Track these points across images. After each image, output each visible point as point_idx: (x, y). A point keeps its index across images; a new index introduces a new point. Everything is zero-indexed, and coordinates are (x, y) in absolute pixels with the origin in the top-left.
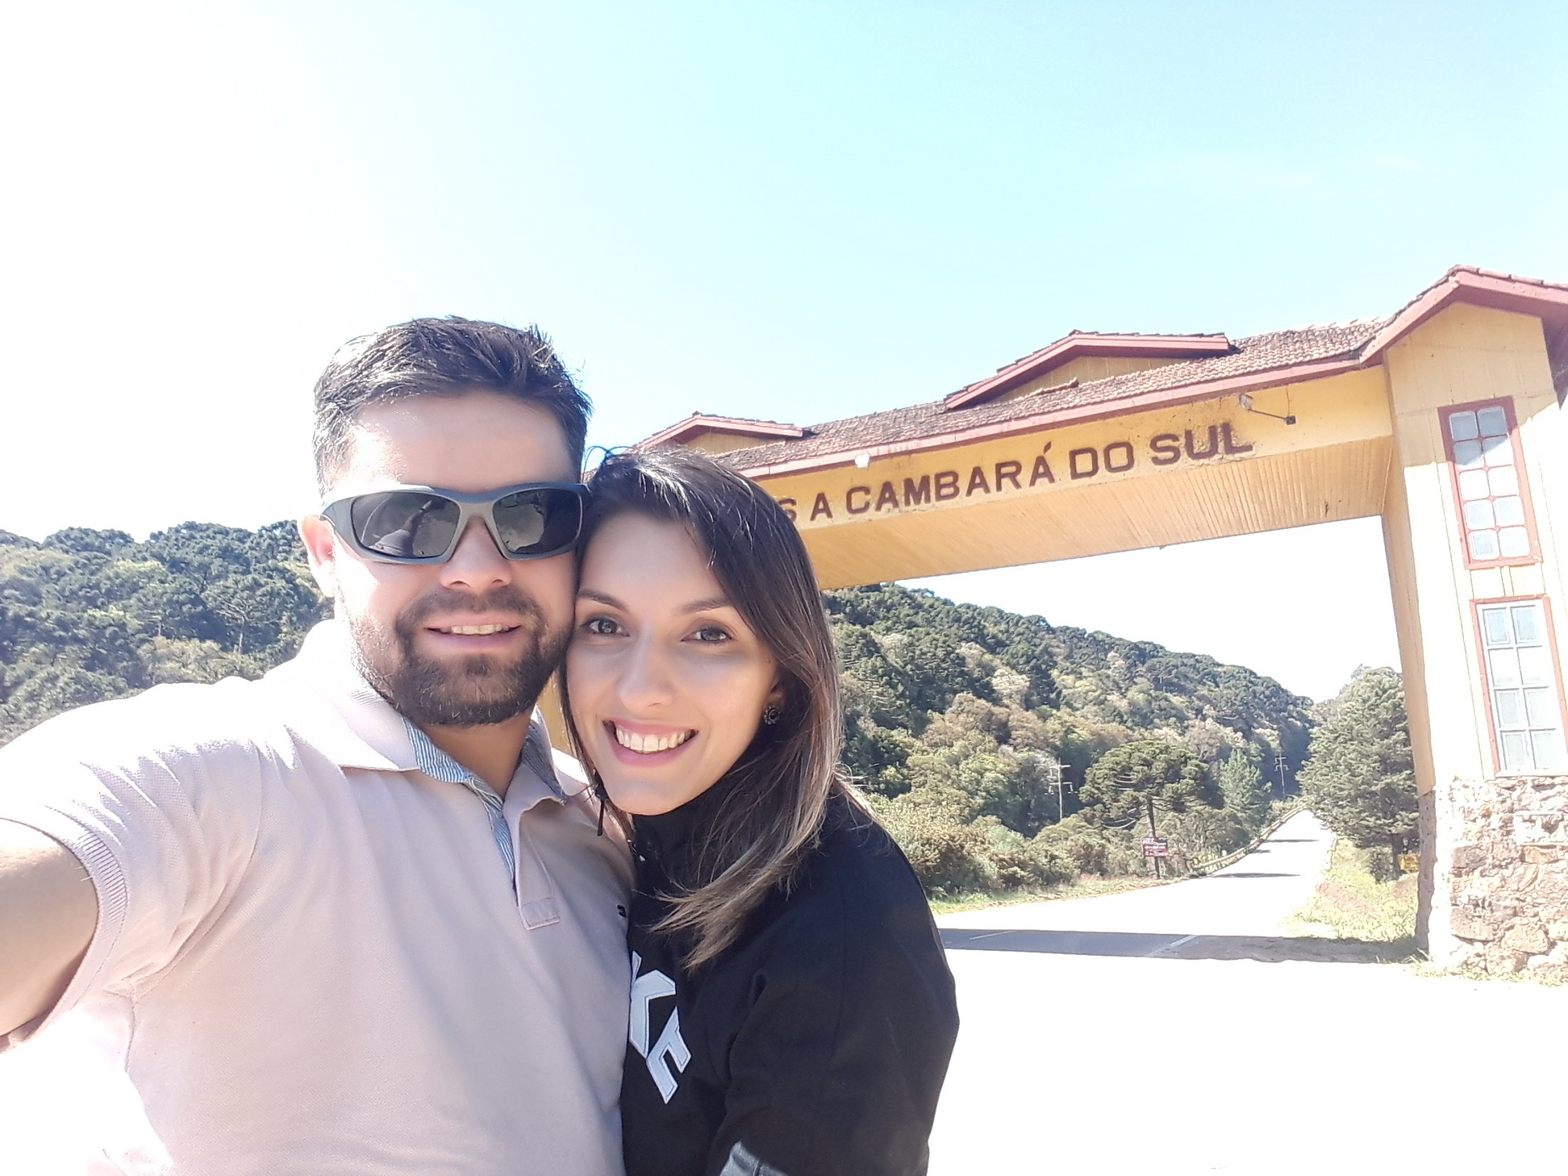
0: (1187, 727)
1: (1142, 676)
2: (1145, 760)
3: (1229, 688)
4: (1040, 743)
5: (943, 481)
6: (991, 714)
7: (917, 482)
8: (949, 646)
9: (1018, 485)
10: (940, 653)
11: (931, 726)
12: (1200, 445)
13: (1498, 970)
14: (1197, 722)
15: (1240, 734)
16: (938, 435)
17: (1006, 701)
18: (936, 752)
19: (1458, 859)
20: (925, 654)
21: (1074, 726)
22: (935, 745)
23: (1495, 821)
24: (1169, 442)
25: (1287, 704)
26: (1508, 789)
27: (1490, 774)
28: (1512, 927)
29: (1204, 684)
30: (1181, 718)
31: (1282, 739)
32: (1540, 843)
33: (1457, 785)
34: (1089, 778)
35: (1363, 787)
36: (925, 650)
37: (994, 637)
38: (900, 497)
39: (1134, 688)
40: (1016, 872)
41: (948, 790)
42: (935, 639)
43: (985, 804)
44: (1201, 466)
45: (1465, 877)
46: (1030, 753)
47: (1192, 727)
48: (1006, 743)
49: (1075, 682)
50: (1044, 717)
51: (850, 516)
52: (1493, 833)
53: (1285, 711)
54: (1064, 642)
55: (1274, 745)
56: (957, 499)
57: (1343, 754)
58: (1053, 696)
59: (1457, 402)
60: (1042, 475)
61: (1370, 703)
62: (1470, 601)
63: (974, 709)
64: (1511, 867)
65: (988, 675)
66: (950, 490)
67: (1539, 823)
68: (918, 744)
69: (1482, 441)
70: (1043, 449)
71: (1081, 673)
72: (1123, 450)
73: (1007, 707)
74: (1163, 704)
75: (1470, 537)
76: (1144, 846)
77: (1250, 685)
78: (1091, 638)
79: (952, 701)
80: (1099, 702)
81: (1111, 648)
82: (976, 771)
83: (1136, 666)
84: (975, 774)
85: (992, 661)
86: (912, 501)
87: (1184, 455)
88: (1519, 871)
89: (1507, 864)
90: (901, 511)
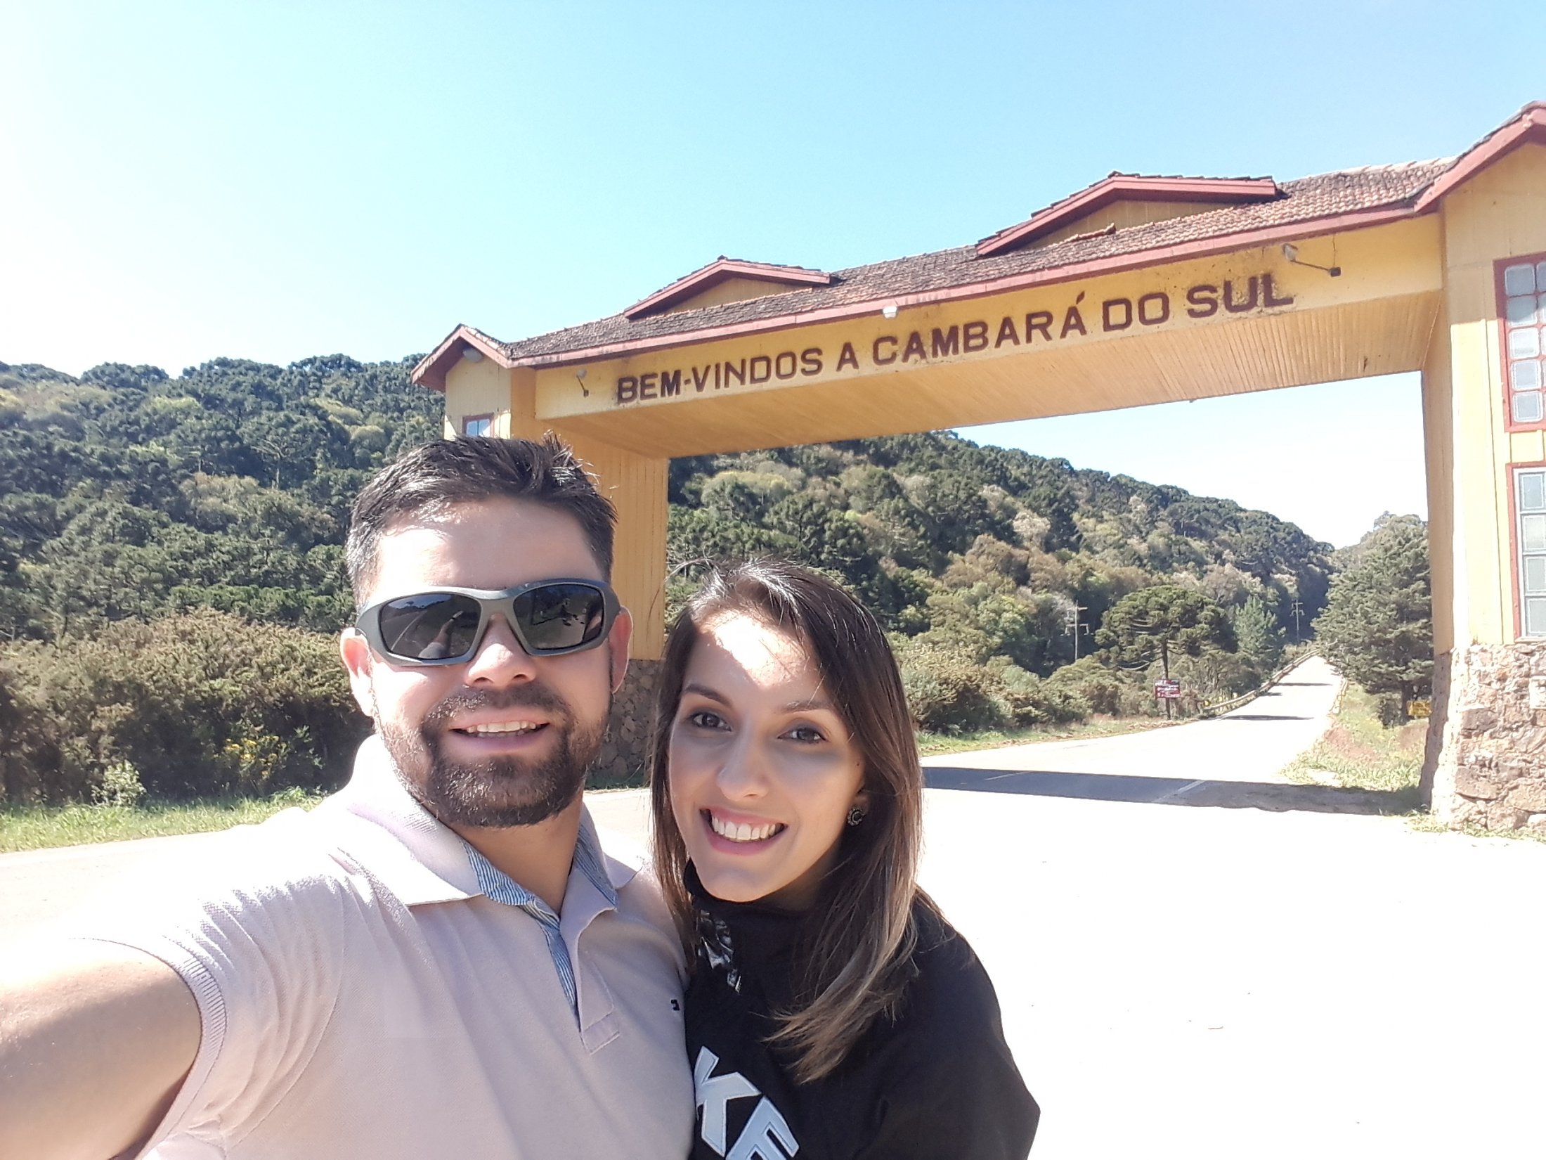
0: (1206, 572)
1: (1163, 520)
2: (1162, 605)
3: (1250, 533)
4: (1058, 585)
5: (972, 331)
6: (1010, 556)
7: (945, 333)
8: (971, 488)
9: (1048, 337)
10: (962, 495)
11: (951, 567)
12: (1239, 296)
13: (1498, 827)
14: (1216, 566)
15: (1258, 579)
16: (969, 284)
17: (1026, 544)
18: (955, 592)
19: (1469, 721)
20: (948, 496)
21: (1093, 569)
22: (955, 586)
23: (1511, 686)
24: (1206, 294)
25: (1308, 550)
26: (1527, 654)
27: (1509, 639)
28: (1516, 787)
29: (1226, 529)
30: (1200, 563)
31: (1300, 584)
33: (1476, 648)
34: (1105, 620)
35: (1377, 635)
36: (947, 492)
37: (1016, 479)
38: (928, 348)
39: (1155, 532)
40: (1030, 712)
41: (965, 629)
42: (957, 482)
43: (1002, 643)
44: (1238, 319)
45: (1474, 739)
46: (1049, 594)
47: (1211, 571)
48: (1025, 584)
49: (1096, 526)
51: (877, 366)
52: (1507, 697)
53: (1305, 557)
54: (1087, 485)
55: (1292, 590)
56: (986, 350)
57: (1359, 602)
58: (1074, 538)
59: (1514, 254)
60: (1074, 327)
61: (1392, 551)
62: (1507, 465)
63: (994, 551)
64: (1521, 730)
65: (1009, 517)
66: (979, 341)
68: (938, 584)
69: (1538, 297)
70: (1076, 299)
71: (1102, 517)
72: (1159, 302)
73: (1027, 549)
74: (1183, 548)
75: (1515, 399)
76: (1156, 687)
77: (1272, 531)
78: (1114, 482)
79: (973, 543)
80: (1119, 546)
81: (1134, 492)
82: (994, 611)
83: (1158, 510)
84: (993, 615)
85: (1014, 503)
86: (940, 352)
87: (1222, 307)
88: (1529, 734)
89: (1518, 727)
90: (928, 362)
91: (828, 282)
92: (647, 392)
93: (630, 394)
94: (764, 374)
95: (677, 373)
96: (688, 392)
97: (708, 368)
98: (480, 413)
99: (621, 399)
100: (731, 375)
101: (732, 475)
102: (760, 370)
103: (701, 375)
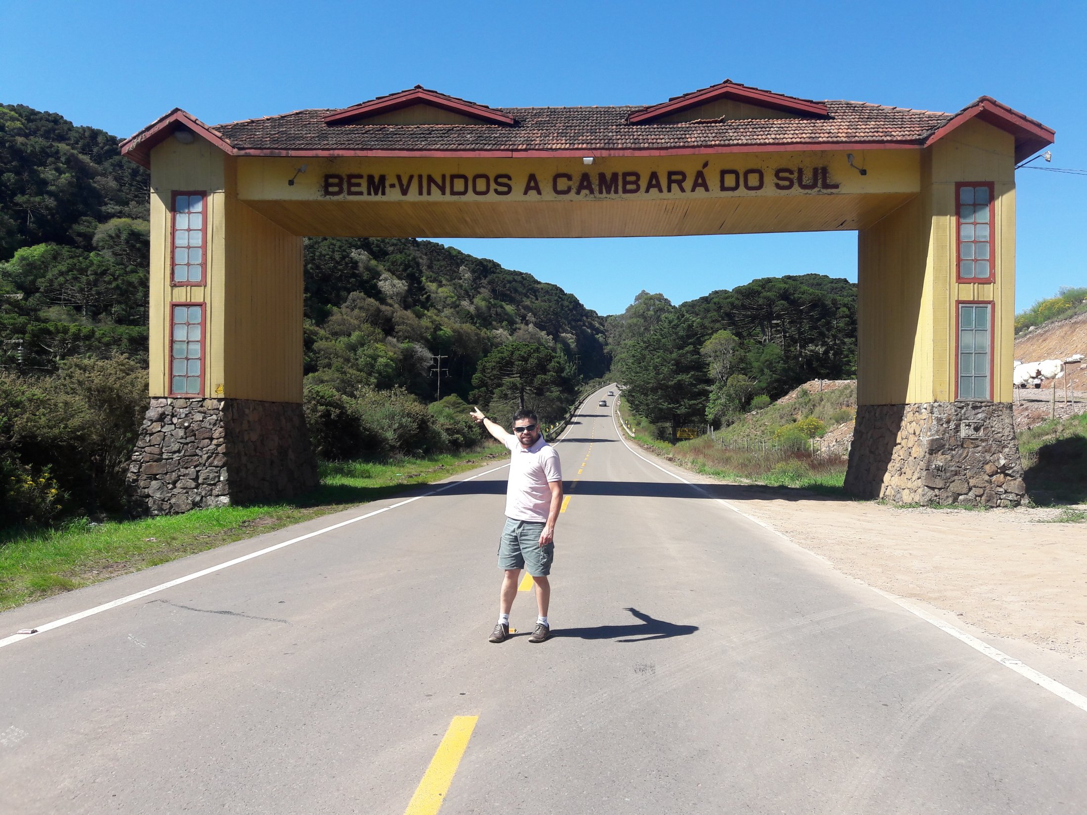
0: (515, 330)
1: (484, 287)
2: (523, 357)
3: (545, 301)
4: (415, 336)
5: (629, 178)
6: (379, 311)
7: (608, 177)
8: (344, 251)
9: (683, 190)
10: (337, 256)
11: (331, 318)
12: (807, 179)
13: (945, 503)
14: (523, 326)
17: (390, 301)
18: (337, 340)
19: (932, 445)
20: (324, 256)
21: (440, 325)
22: (336, 334)
23: (952, 425)
24: (786, 175)
25: (582, 316)
26: (959, 408)
27: (952, 400)
28: (954, 481)
29: (528, 297)
30: (511, 322)
31: (578, 341)
32: (972, 437)
33: (936, 404)
34: (479, 367)
35: (662, 382)
36: (324, 252)
37: (378, 246)
38: (596, 187)
39: (479, 297)
41: (351, 371)
43: (378, 381)
44: (806, 194)
45: (934, 455)
46: (410, 344)
47: (519, 329)
48: (391, 335)
49: (437, 289)
50: (419, 316)
51: (556, 195)
52: (950, 432)
53: (580, 321)
54: (426, 254)
55: (573, 346)
56: (638, 194)
58: (424, 298)
59: (967, 180)
60: (700, 185)
62: (956, 301)
63: (366, 307)
64: (957, 450)
65: (374, 278)
66: (633, 187)
67: (972, 427)
68: (322, 332)
69: (977, 206)
70: (702, 165)
71: (441, 282)
72: (757, 175)
73: (391, 306)
74: (499, 310)
75: (962, 264)
77: (560, 300)
78: (447, 253)
79: (347, 298)
80: (455, 306)
81: (461, 263)
82: (370, 356)
83: (481, 279)
84: (370, 360)
85: (377, 266)
86: (604, 191)
87: (796, 185)
88: (960, 452)
89: (955, 448)
90: (595, 197)
91: (512, 123)
92: (354, 189)
93: (336, 189)
94: (462, 189)
95: (383, 178)
96: (393, 195)
97: (411, 177)
98: (191, 189)
99: (327, 193)
100: (433, 187)
101: (125, 222)
102: (459, 185)
103: (405, 182)
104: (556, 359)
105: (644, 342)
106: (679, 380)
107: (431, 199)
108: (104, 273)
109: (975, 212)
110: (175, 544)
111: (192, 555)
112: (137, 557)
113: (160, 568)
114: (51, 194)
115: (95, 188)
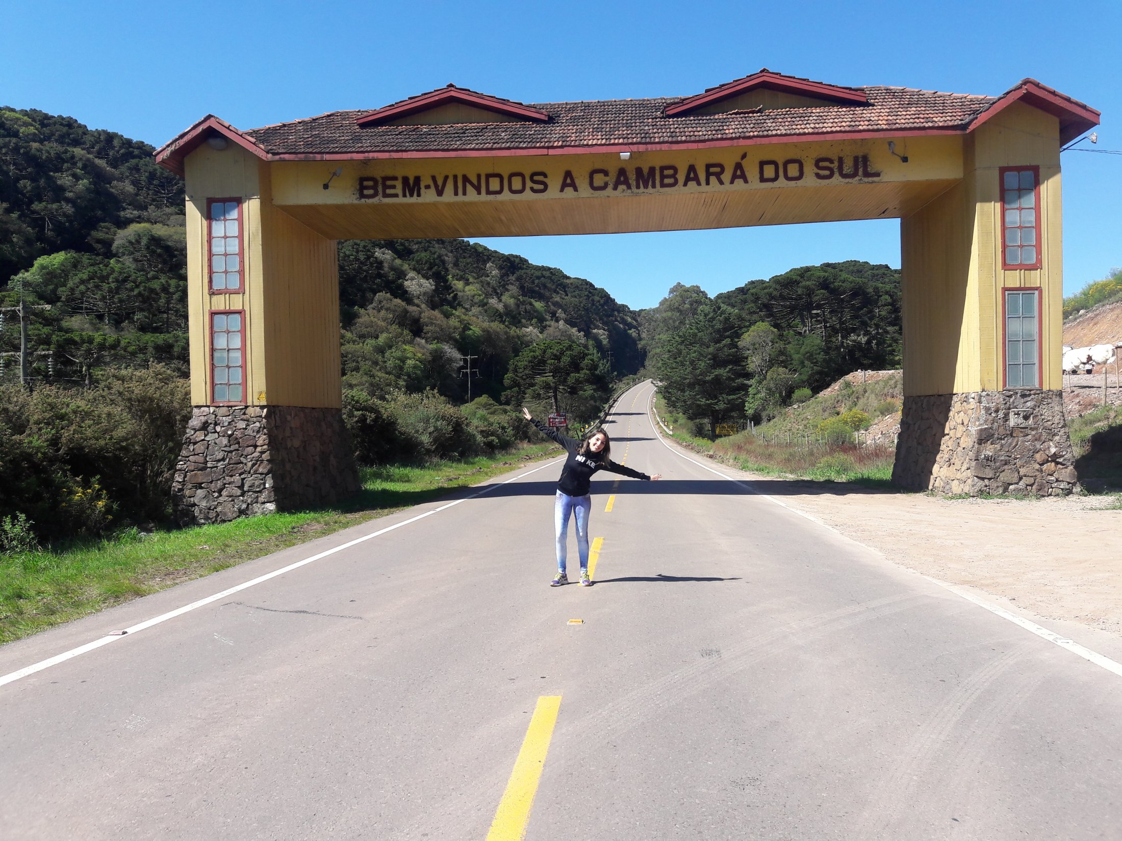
0: (545, 327)
1: (512, 284)
2: (555, 355)
3: (575, 296)
4: (444, 336)
5: (666, 172)
6: (406, 311)
7: (646, 171)
8: (368, 250)
9: (721, 183)
10: (362, 257)
11: (358, 320)
12: (848, 168)
13: (995, 493)
14: (553, 323)
15: (582, 333)
17: (416, 301)
18: (363, 343)
19: (981, 435)
20: (349, 256)
21: (469, 324)
22: (362, 337)
23: (1001, 414)
24: (826, 164)
25: (613, 310)
26: (1008, 396)
27: (1001, 389)
28: (1004, 471)
29: (558, 293)
30: (541, 320)
31: (610, 337)
32: (1021, 426)
33: (984, 394)
34: (511, 367)
35: (700, 377)
36: (348, 253)
37: (402, 245)
38: (633, 182)
39: (507, 294)
40: (493, 441)
41: (379, 374)
42: (356, 244)
44: (847, 183)
45: (983, 445)
46: (439, 345)
47: (549, 326)
48: (420, 336)
49: (464, 287)
50: (447, 316)
51: (592, 191)
52: (999, 421)
53: (612, 316)
54: (452, 252)
55: (605, 342)
56: (676, 187)
58: (451, 297)
59: (1012, 164)
60: (739, 177)
62: (1002, 288)
63: (392, 307)
64: (1006, 439)
65: (399, 278)
66: (671, 181)
67: (1021, 416)
68: (349, 335)
69: (1021, 191)
70: (740, 157)
71: (468, 280)
72: (796, 166)
74: (528, 307)
75: (1007, 250)
76: (550, 419)
77: (590, 295)
78: (473, 250)
79: (373, 299)
80: (483, 304)
81: (489, 259)
82: (399, 359)
83: (508, 276)
84: (399, 362)
85: (402, 265)
86: (641, 186)
87: (837, 175)
88: (1009, 441)
89: (1005, 437)
90: (632, 192)
91: (547, 119)
92: (389, 191)
93: (371, 192)
94: (498, 188)
95: (417, 180)
96: (429, 196)
97: (446, 178)
98: (227, 195)
99: (362, 196)
100: (469, 187)
101: (144, 227)
102: (495, 184)
103: (440, 183)
104: (589, 357)
105: (680, 337)
106: (716, 375)
107: (466, 199)
108: (125, 280)
109: (1019, 197)
110: (229, 550)
111: (249, 561)
112: (195, 565)
113: (223, 573)
114: (68, 201)
115: (112, 194)
